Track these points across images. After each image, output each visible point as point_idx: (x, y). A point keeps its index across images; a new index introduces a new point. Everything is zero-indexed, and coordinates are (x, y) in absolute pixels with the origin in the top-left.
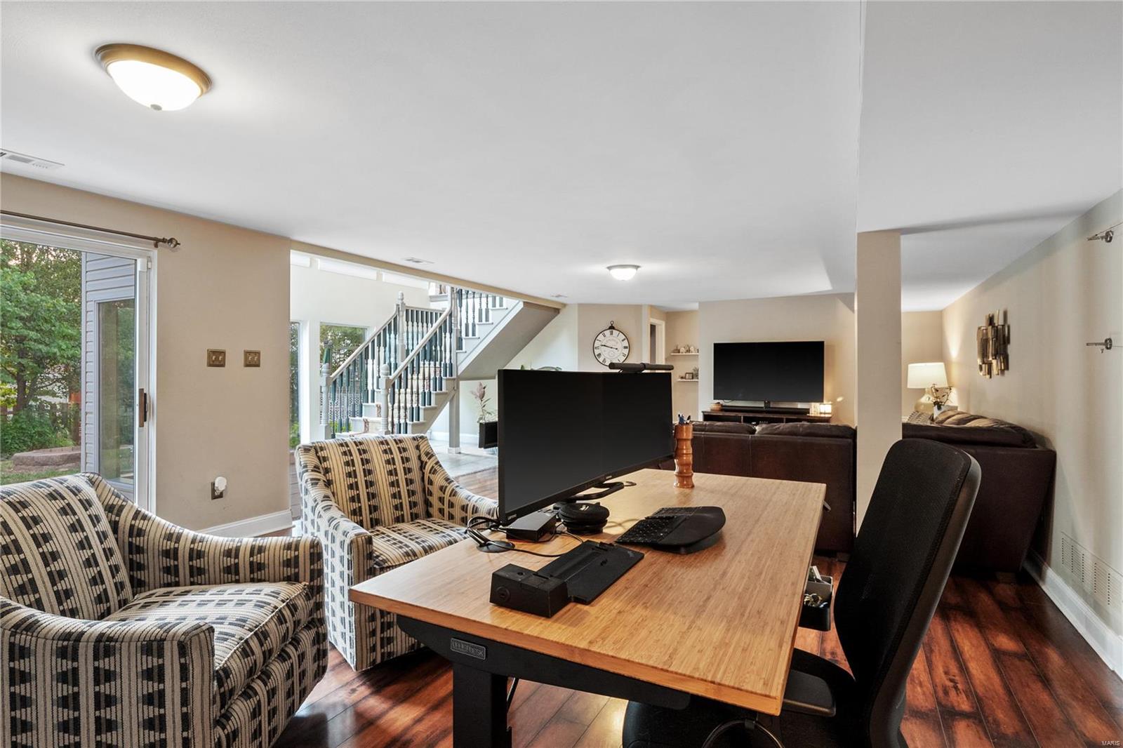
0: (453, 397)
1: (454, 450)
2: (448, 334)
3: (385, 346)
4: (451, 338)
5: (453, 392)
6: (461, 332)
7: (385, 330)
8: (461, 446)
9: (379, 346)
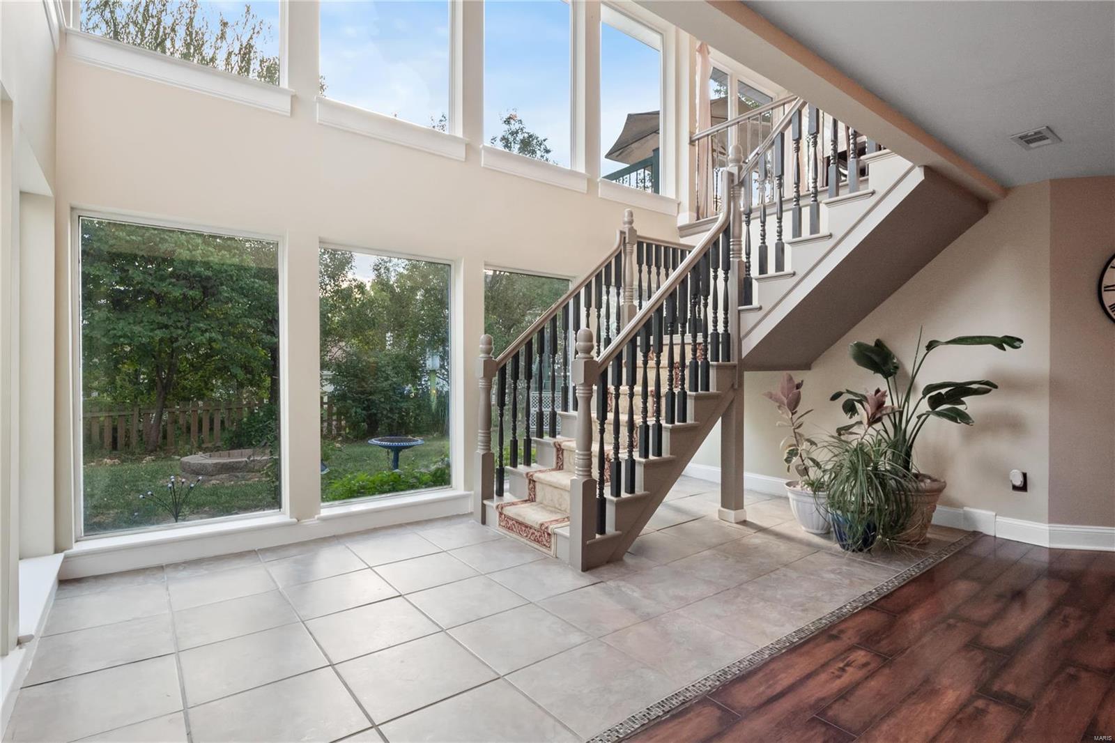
0: (732, 402)
1: (731, 514)
2: (721, 273)
3: (599, 307)
4: (726, 280)
5: (731, 395)
6: (748, 268)
7: (598, 277)
8: (745, 507)
9: (588, 306)
